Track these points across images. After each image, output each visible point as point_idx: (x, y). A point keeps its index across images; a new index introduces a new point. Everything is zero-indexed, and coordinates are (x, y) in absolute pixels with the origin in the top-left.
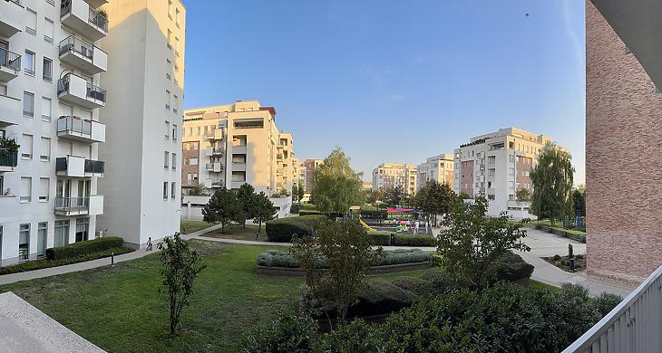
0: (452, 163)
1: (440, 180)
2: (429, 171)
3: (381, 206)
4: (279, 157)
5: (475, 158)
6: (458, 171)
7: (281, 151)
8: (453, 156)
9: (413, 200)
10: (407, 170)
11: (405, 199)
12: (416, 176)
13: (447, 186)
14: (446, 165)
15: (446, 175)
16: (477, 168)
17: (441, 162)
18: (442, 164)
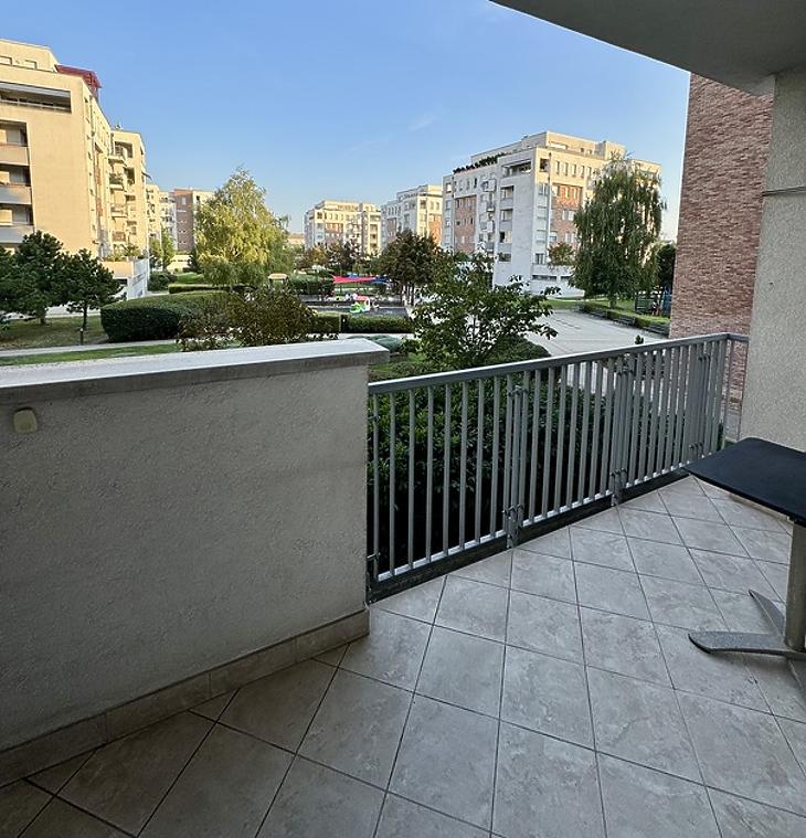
0: (440, 200)
1: (420, 229)
2: (403, 213)
3: (322, 274)
4: (114, 180)
5: (478, 191)
6: (448, 215)
7: (119, 169)
8: (442, 188)
9: (375, 263)
10: (364, 215)
11: (363, 262)
12: (379, 224)
13: (431, 240)
14: (428, 204)
15: (428, 221)
16: (481, 208)
17: (420, 198)
18: (424, 203)
